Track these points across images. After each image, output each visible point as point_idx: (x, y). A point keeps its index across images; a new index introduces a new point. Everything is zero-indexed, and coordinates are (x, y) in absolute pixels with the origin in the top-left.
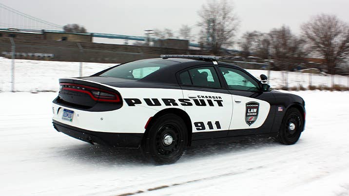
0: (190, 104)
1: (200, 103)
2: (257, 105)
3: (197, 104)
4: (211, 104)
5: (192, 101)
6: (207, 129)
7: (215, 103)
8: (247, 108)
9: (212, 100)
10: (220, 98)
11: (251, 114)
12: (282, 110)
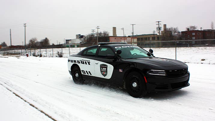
0: (80, 63)
1: (83, 63)
2: (106, 66)
3: (82, 63)
4: (86, 64)
5: (80, 62)
6: (86, 74)
7: (87, 63)
8: (101, 67)
9: (87, 62)
10: (89, 61)
11: (103, 71)
12: (122, 71)
